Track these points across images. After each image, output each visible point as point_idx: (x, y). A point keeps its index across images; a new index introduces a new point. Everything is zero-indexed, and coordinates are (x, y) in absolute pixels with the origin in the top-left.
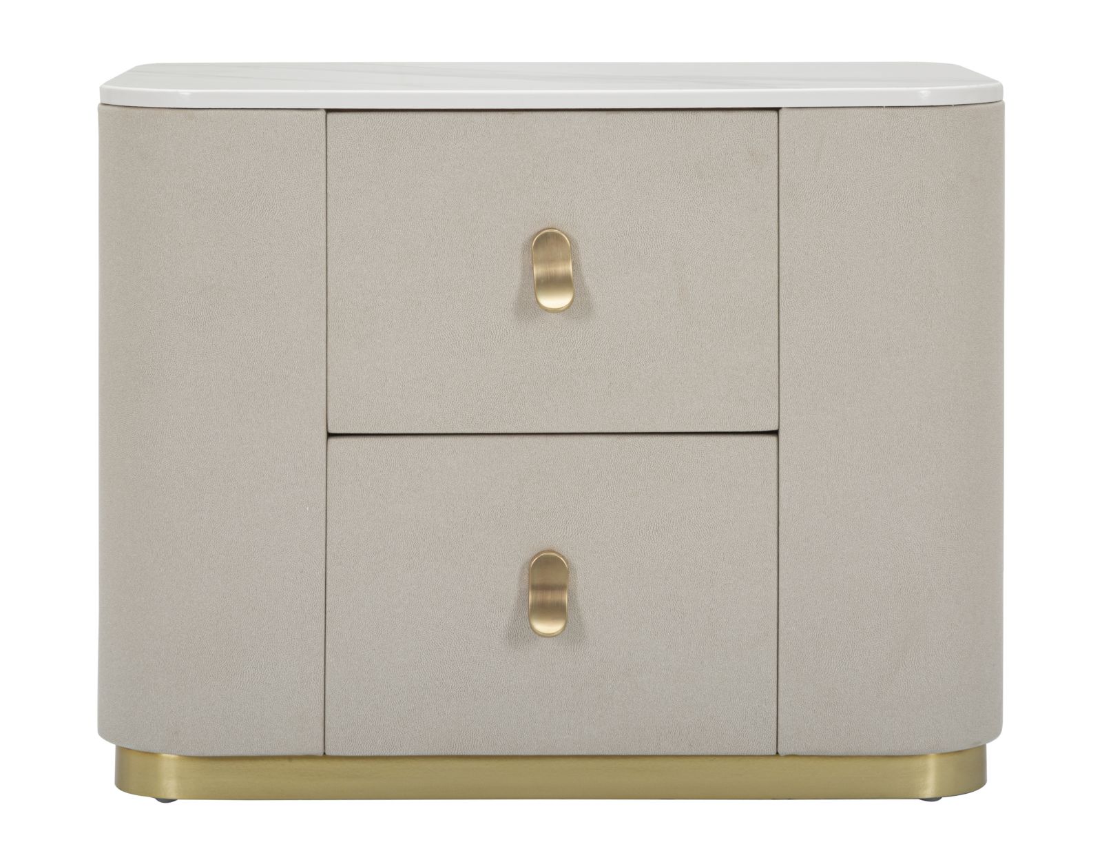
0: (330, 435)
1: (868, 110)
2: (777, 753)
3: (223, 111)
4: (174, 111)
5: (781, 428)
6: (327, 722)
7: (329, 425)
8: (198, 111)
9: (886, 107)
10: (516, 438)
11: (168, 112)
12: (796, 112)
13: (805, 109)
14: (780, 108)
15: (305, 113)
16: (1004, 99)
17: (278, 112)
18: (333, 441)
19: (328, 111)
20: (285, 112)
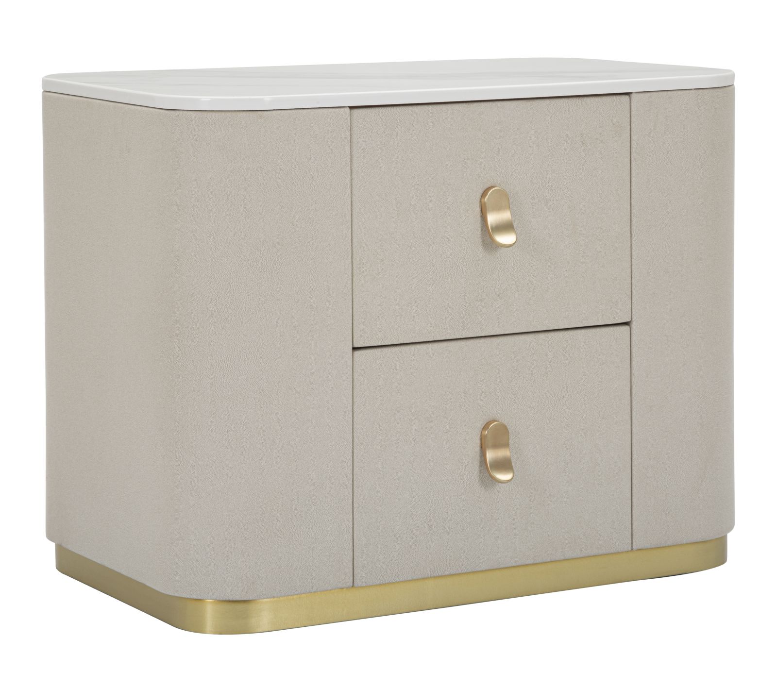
0: (354, 349)
1: (684, 92)
2: (632, 549)
3: (283, 111)
4: (248, 113)
5: (633, 319)
6: (355, 562)
7: (354, 342)
8: (266, 112)
9: (694, 89)
10: (472, 341)
11: (243, 114)
12: (642, 95)
13: (647, 93)
14: (631, 93)
15: (337, 110)
16: (735, 84)
17: (319, 110)
18: (357, 353)
19: (351, 108)
20: (324, 110)
